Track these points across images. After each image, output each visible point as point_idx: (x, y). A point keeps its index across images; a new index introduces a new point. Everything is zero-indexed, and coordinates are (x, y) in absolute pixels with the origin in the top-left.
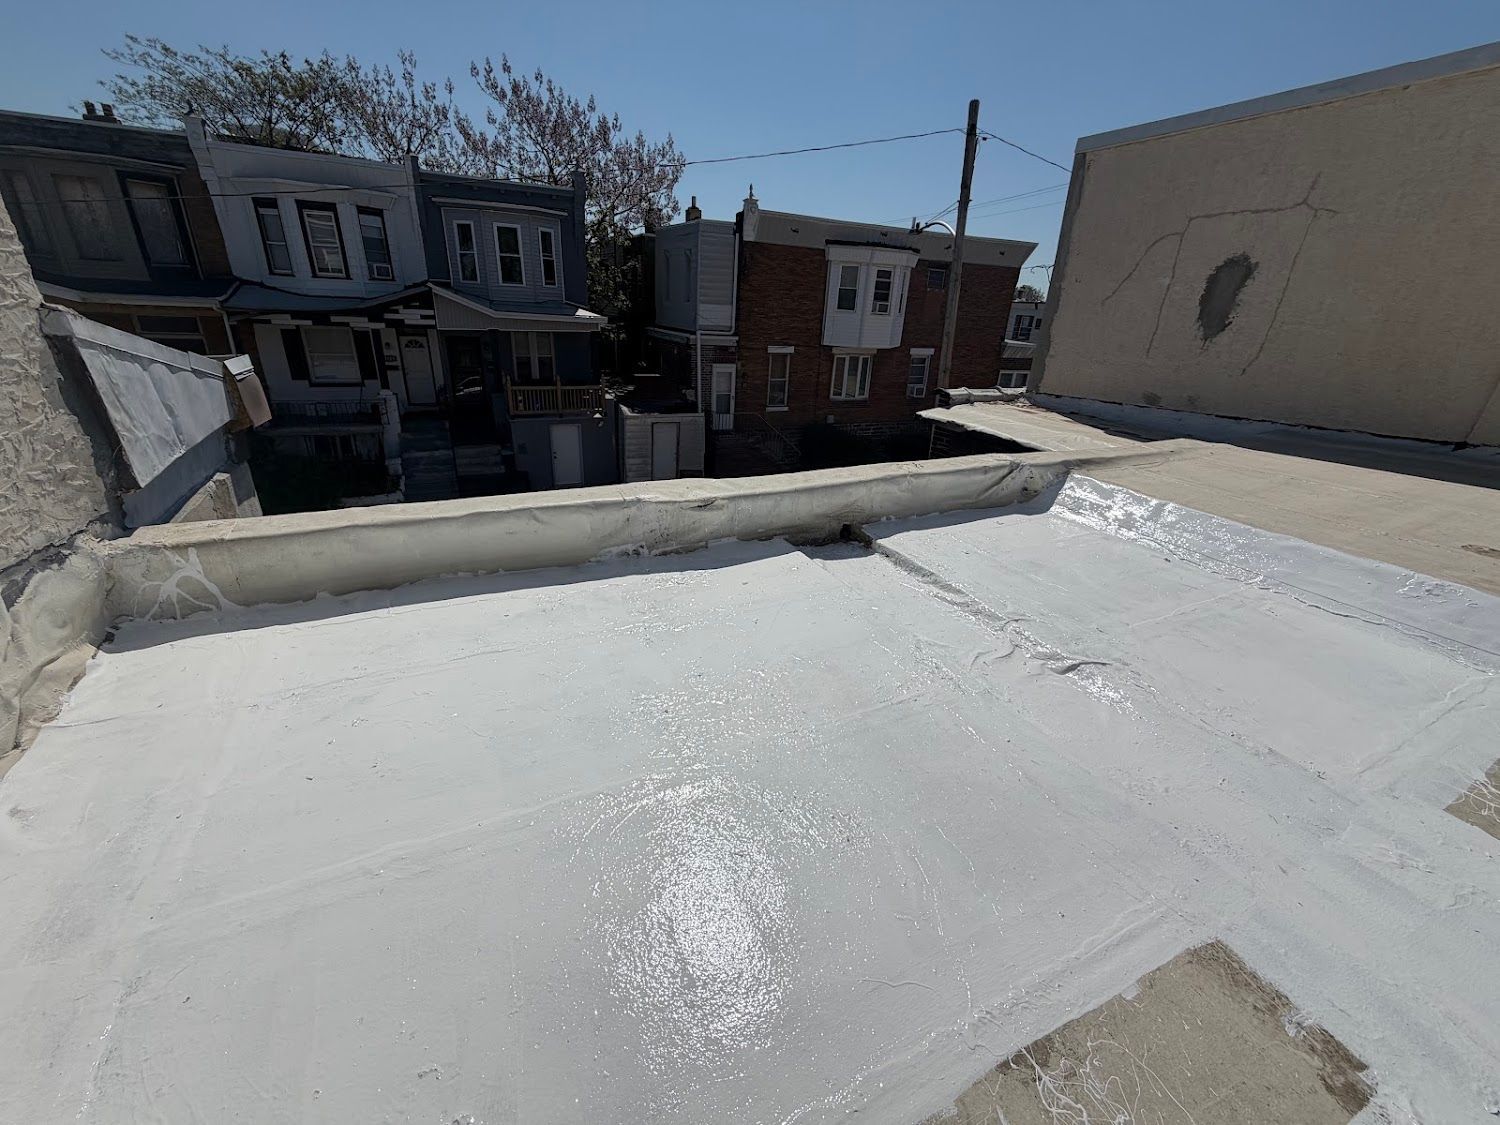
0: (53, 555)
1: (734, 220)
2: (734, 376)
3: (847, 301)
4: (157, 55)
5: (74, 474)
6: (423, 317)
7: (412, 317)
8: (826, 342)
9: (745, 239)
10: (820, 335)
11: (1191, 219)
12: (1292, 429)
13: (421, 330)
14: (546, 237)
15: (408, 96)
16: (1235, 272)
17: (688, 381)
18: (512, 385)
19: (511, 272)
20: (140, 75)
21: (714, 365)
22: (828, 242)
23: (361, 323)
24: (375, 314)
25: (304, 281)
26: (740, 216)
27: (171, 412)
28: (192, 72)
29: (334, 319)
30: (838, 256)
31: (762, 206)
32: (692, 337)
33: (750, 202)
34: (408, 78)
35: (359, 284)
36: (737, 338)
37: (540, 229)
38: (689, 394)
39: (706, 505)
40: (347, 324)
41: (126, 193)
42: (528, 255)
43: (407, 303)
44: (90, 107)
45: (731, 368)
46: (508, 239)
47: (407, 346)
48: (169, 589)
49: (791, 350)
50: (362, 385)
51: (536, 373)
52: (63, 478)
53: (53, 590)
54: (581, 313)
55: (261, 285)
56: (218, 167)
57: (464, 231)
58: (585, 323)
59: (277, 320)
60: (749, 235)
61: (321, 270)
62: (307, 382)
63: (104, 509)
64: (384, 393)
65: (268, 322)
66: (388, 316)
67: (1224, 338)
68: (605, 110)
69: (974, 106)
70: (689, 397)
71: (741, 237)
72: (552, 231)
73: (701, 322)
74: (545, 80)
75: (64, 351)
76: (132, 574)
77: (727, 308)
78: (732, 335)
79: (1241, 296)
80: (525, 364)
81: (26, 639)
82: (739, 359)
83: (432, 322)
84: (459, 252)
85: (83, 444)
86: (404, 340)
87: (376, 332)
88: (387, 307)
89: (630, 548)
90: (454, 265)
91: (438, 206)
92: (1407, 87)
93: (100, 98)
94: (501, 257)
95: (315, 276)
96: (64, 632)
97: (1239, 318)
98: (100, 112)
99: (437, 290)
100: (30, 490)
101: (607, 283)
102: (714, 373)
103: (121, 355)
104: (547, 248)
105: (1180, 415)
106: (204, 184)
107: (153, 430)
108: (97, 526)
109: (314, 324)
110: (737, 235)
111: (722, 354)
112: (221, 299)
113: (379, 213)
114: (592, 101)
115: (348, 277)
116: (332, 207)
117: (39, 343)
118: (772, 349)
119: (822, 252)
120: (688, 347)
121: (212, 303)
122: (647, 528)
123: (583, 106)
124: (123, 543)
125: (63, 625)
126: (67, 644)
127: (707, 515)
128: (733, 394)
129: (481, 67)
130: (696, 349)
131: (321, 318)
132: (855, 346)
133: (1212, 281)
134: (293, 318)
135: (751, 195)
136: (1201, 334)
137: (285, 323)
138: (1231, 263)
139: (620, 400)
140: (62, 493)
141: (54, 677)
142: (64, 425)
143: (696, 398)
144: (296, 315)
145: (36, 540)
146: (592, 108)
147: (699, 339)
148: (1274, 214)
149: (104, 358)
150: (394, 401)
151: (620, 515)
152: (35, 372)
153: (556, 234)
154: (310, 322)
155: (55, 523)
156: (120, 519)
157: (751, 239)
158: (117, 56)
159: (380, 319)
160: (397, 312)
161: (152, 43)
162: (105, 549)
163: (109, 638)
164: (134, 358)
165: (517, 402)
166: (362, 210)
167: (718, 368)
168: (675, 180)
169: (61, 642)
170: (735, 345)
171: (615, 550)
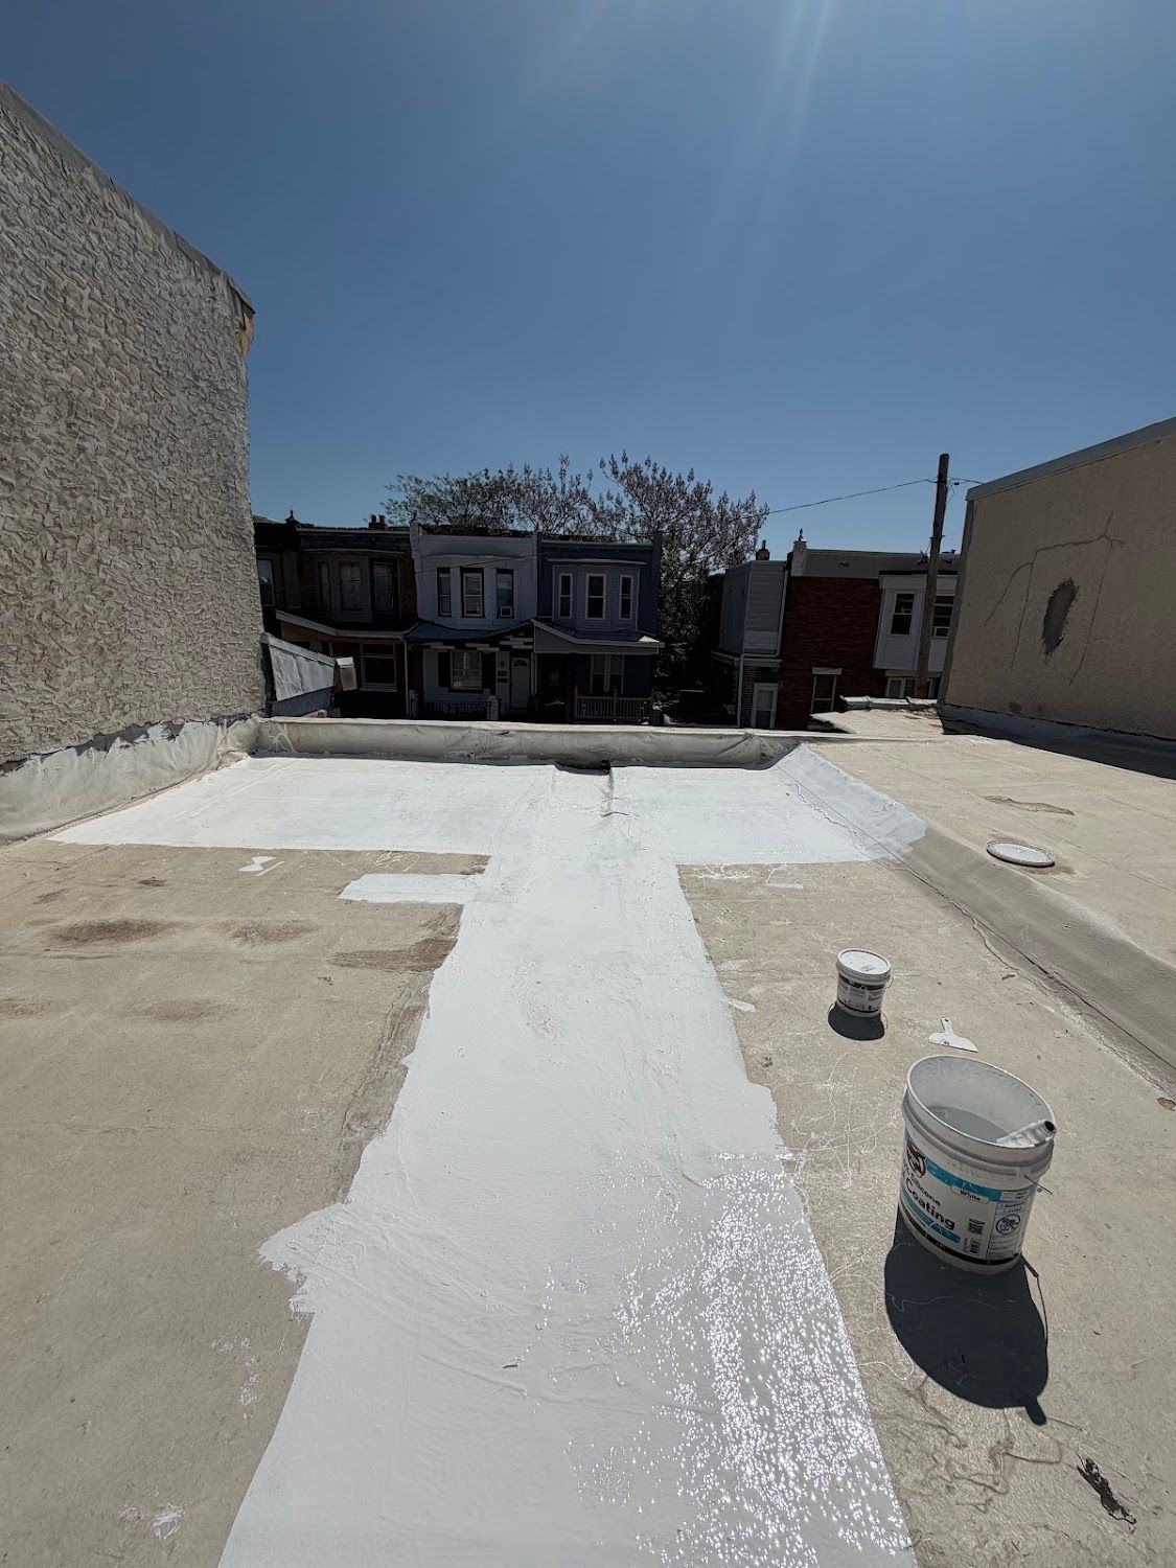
0: (243, 717)
1: (785, 559)
2: (775, 694)
3: (901, 626)
4: (413, 484)
5: (258, 691)
6: (526, 643)
7: (518, 643)
8: (877, 665)
9: (793, 574)
10: (871, 657)
11: (1037, 551)
12: (1104, 733)
13: (527, 653)
14: (626, 582)
15: (560, 486)
16: (1065, 594)
17: (730, 698)
18: (579, 694)
19: (595, 608)
20: (401, 498)
21: (756, 684)
22: (882, 573)
23: (485, 648)
24: (493, 640)
25: (458, 621)
26: (790, 556)
27: (301, 676)
28: (429, 491)
29: (468, 645)
30: (892, 587)
31: (810, 546)
32: (736, 659)
33: (800, 544)
34: (563, 473)
35: (489, 620)
36: (780, 660)
37: (622, 576)
38: (729, 709)
39: (505, 733)
40: (475, 649)
41: (371, 568)
42: (610, 596)
43: (515, 633)
44: (374, 518)
45: (774, 688)
46: (596, 585)
47: (516, 665)
48: (276, 740)
49: (838, 672)
50: (481, 692)
51: (607, 687)
52: (254, 691)
53: (240, 728)
54: (645, 639)
55: (432, 623)
56: (422, 550)
57: (566, 580)
58: (646, 647)
59: (433, 645)
60: (796, 571)
61: (468, 612)
62: (447, 689)
63: (264, 706)
64: (492, 698)
65: (428, 647)
66: (502, 643)
67: (1059, 652)
68: (701, 478)
69: (944, 459)
70: (729, 712)
71: (789, 573)
72: (632, 577)
73: (746, 646)
74: (652, 463)
75: (265, 648)
76: (265, 731)
77: (775, 634)
78: (777, 658)
79: (1069, 616)
80: (599, 679)
81: (228, 739)
82: (781, 679)
83: (531, 647)
84: (560, 596)
85: (263, 682)
86: (515, 659)
87: (493, 654)
88: (502, 637)
89: (465, 753)
90: (556, 607)
91: (551, 564)
92: (1159, 442)
93: (379, 512)
94: (590, 599)
95: (463, 616)
96: (239, 744)
97: (1067, 634)
98: (378, 521)
99: (536, 624)
100: (243, 693)
101: (675, 615)
102: (756, 691)
103: (285, 652)
104: (626, 589)
105: (1034, 722)
106: (413, 561)
107: (290, 682)
108: (260, 712)
109: (456, 648)
110: (786, 572)
111: (765, 675)
112: (405, 632)
113: (511, 572)
114: (692, 473)
115: (484, 616)
116: (481, 570)
117: (258, 645)
118: (816, 671)
119: (876, 583)
120: (732, 668)
121: (399, 635)
122: (474, 743)
123: (685, 478)
124: (267, 719)
125: (240, 742)
126: (240, 749)
127: (505, 739)
128: (773, 710)
129: (607, 460)
130: (739, 670)
131: (460, 644)
132: (910, 669)
133: (1051, 601)
134: (444, 645)
135: (801, 537)
136: (1044, 649)
137: (440, 647)
138: (1063, 586)
139: (665, 711)
140: (253, 697)
141: (233, 756)
142: (259, 674)
143: (736, 712)
144: (446, 642)
145: (240, 710)
146: (691, 478)
147: (741, 661)
148: (1087, 546)
149: (278, 652)
150: (496, 705)
151: (459, 734)
152: (255, 655)
153: (634, 579)
154: (453, 648)
155: (247, 707)
156: (269, 711)
157: (799, 575)
158: (391, 487)
159: (497, 645)
160: (508, 640)
161: (410, 478)
162: (260, 720)
163: (254, 754)
164: (291, 653)
165: (580, 707)
166: (500, 571)
167: (758, 687)
168: (758, 527)
169: (238, 747)
170: (779, 666)
171: (457, 753)
